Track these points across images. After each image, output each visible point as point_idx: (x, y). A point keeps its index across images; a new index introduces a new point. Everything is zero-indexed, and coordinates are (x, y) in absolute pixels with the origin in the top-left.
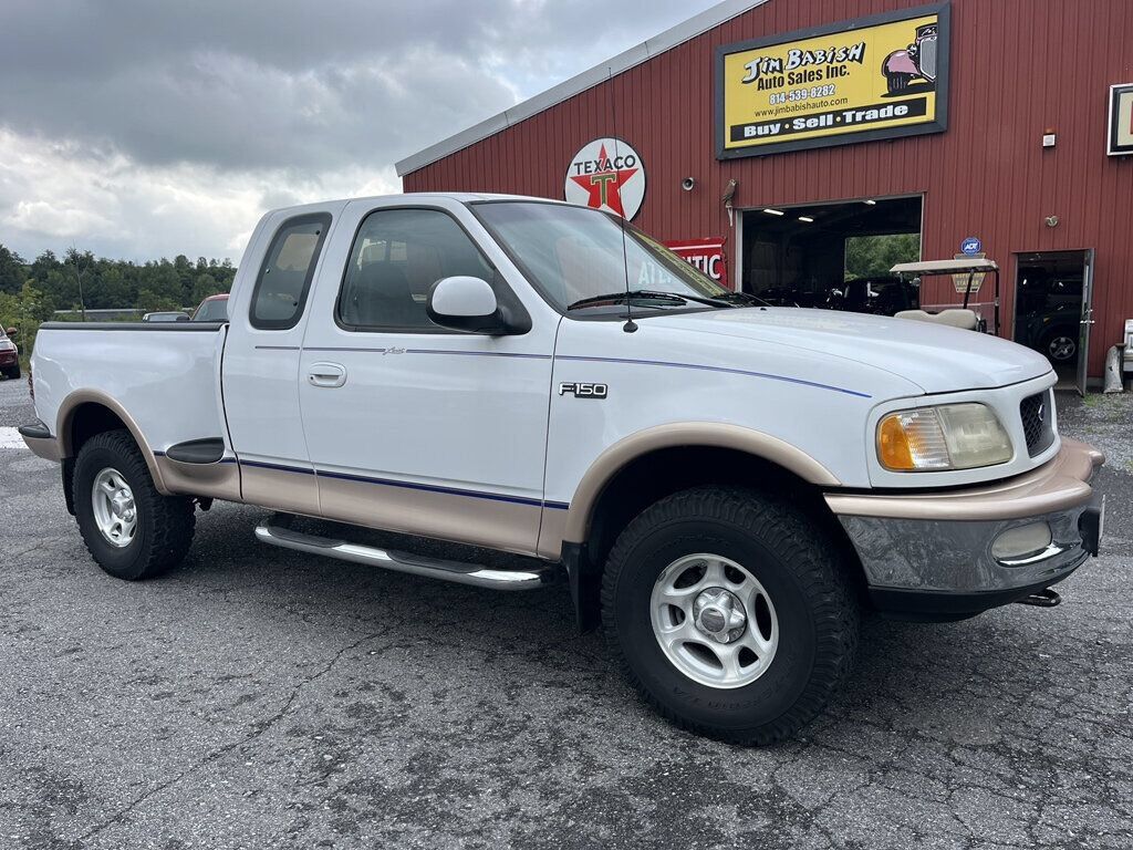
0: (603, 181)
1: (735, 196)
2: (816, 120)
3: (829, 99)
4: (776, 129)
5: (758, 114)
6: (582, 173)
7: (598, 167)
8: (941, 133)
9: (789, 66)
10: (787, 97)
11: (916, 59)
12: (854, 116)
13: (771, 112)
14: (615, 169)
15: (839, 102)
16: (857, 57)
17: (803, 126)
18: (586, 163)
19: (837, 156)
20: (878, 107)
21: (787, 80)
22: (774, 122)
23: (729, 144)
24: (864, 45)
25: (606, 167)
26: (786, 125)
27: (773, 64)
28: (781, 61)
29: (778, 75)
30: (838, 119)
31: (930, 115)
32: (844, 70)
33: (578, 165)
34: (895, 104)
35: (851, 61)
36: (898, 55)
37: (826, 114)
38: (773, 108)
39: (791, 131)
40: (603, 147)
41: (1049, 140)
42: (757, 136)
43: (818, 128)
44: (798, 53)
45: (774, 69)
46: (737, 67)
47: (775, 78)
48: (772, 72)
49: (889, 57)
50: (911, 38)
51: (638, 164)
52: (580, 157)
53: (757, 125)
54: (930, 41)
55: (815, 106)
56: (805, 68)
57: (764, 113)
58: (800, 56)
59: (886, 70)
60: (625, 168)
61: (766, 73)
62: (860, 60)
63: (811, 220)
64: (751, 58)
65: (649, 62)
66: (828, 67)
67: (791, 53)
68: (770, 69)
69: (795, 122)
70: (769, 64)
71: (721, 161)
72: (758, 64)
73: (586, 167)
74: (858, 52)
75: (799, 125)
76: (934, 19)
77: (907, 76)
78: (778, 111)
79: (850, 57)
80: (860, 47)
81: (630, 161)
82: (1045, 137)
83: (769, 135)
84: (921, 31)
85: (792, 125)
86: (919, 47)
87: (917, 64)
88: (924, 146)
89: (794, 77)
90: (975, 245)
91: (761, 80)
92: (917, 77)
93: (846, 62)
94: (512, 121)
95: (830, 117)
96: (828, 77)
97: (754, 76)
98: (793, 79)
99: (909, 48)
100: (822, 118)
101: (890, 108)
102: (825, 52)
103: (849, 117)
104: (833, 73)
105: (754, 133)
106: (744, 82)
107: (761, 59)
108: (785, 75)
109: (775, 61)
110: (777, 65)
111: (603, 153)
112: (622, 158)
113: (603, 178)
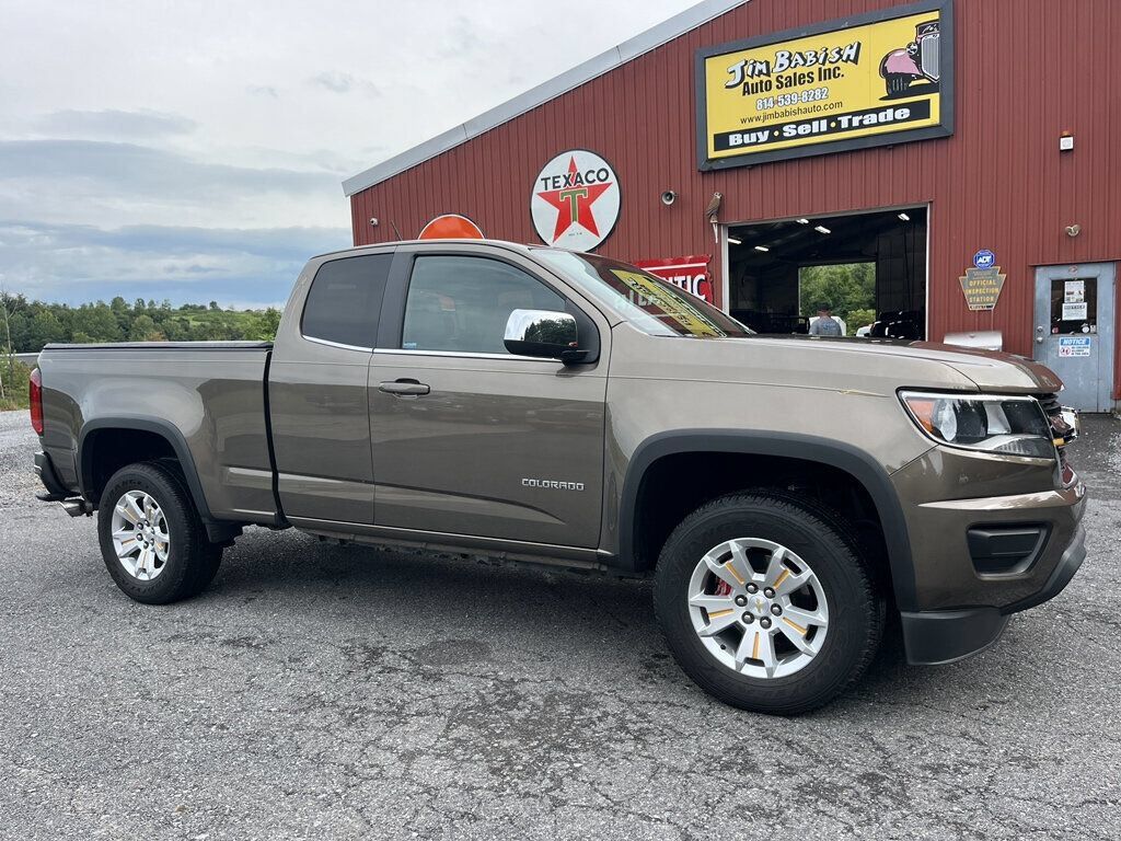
0: (574, 198)
1: (720, 211)
2: (808, 126)
3: (822, 104)
4: (764, 136)
5: (743, 121)
6: (550, 188)
7: (567, 182)
8: (947, 138)
9: (777, 69)
10: (776, 102)
11: (917, 58)
12: (850, 121)
13: (758, 119)
14: (586, 184)
15: (832, 106)
16: (852, 58)
17: (794, 133)
18: (554, 178)
19: (832, 164)
20: (877, 111)
21: (775, 83)
22: (762, 129)
23: (712, 154)
24: (859, 44)
25: (576, 182)
26: (776, 132)
27: (758, 67)
28: (768, 63)
29: (764, 78)
30: (833, 125)
31: (935, 117)
32: (837, 72)
33: (546, 179)
34: (895, 108)
35: (846, 61)
36: (897, 54)
37: (819, 119)
38: (761, 114)
39: (781, 138)
40: (572, 162)
41: (1067, 143)
42: (743, 145)
43: (811, 134)
44: (787, 55)
45: (761, 72)
46: (720, 71)
47: (761, 82)
48: (759, 76)
49: (887, 57)
50: (912, 36)
51: (612, 178)
52: (548, 171)
53: (743, 132)
54: (933, 38)
55: (807, 110)
56: (794, 70)
57: (751, 120)
58: (789, 58)
59: (884, 71)
60: (597, 182)
61: (752, 77)
62: (855, 61)
63: (766, 250)
64: (735, 61)
65: (622, 67)
66: (820, 69)
67: (779, 54)
68: (756, 72)
69: (785, 128)
70: (754, 67)
71: (703, 173)
72: (742, 68)
73: (554, 182)
74: (852, 53)
75: (789, 131)
76: (935, 16)
77: (908, 77)
78: (765, 118)
79: (844, 58)
80: (855, 48)
81: (603, 175)
82: (1062, 140)
83: (756, 143)
84: (921, 29)
85: (781, 132)
86: (919, 46)
87: (918, 64)
88: (928, 152)
89: (783, 80)
90: (988, 258)
91: (746, 84)
92: (919, 77)
93: (840, 64)
94: (472, 134)
95: (824, 123)
96: (820, 80)
97: (738, 80)
98: (781, 83)
99: (909, 46)
100: (815, 124)
101: (890, 111)
102: (816, 53)
103: (844, 122)
104: (826, 75)
105: (740, 142)
106: (727, 87)
107: (746, 62)
108: (773, 78)
109: (761, 63)
110: (764, 67)
111: (573, 166)
112: (593, 172)
113: (573, 194)
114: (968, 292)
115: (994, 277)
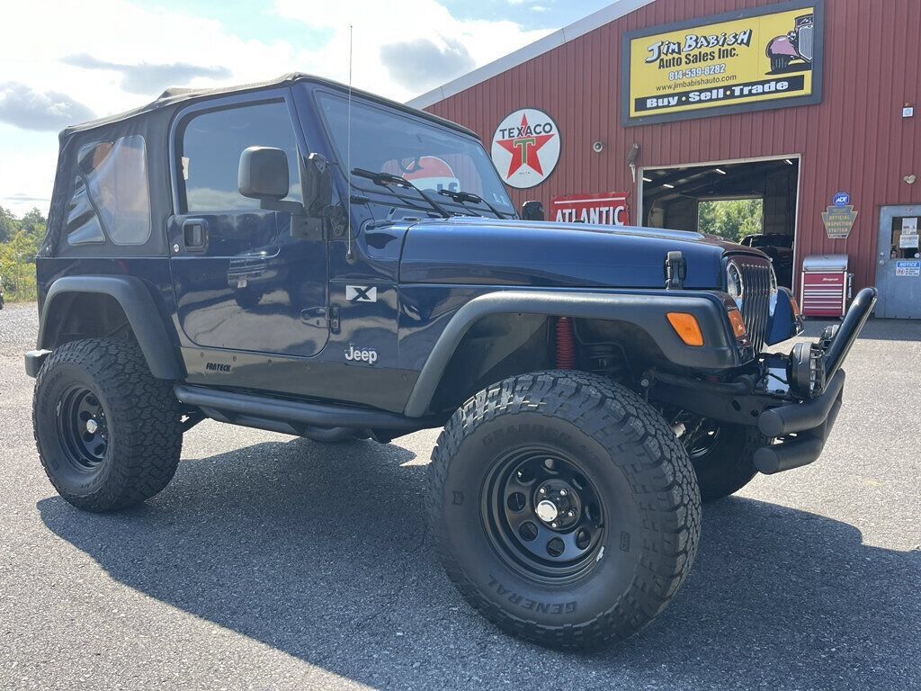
0: (525, 145)
1: (637, 158)
2: (709, 94)
3: (720, 76)
4: (674, 101)
5: (658, 89)
6: (507, 138)
7: (520, 133)
8: (816, 105)
9: (687, 49)
10: (684, 75)
11: (795, 43)
12: (742, 90)
13: (670, 87)
14: (534, 135)
15: (728, 78)
16: (745, 42)
17: (697, 98)
18: (510, 130)
19: (727, 123)
20: (763, 83)
21: (684, 60)
22: (673, 95)
23: (633, 114)
24: (751, 31)
25: (527, 133)
26: (683, 98)
27: (672, 46)
28: (679, 44)
29: (676, 56)
30: (728, 93)
31: (807, 89)
32: (733, 52)
33: (503, 131)
34: (778, 81)
35: (740, 44)
36: (780, 40)
37: (717, 88)
38: (672, 83)
39: (687, 102)
40: (524, 118)
41: (908, 112)
42: (658, 107)
43: (711, 100)
44: (694, 38)
45: (673, 51)
46: (642, 49)
47: (674, 58)
48: (672, 54)
49: (772, 41)
50: (792, 26)
51: (555, 130)
52: (505, 124)
53: (658, 97)
54: (808, 28)
55: (708, 81)
56: (700, 50)
57: (664, 88)
58: (696, 41)
59: (769, 53)
60: (543, 134)
61: (666, 54)
62: (748, 44)
63: (672, 187)
64: (653, 42)
65: (566, 45)
66: (720, 49)
67: (688, 37)
68: (670, 51)
69: (691, 95)
70: (668, 47)
71: (626, 128)
72: (659, 47)
73: (510, 133)
74: (746, 37)
75: (694, 97)
76: (810, 11)
77: (788, 58)
78: (676, 86)
79: (739, 41)
80: (748, 34)
81: (547, 128)
82: (904, 109)
83: (668, 106)
84: (799, 21)
85: (688, 97)
86: (797, 34)
87: (796, 48)
88: (801, 115)
89: (691, 58)
90: (844, 199)
91: (662, 60)
92: (796, 58)
93: (735, 46)
94: (447, 94)
95: (721, 91)
96: (720, 58)
97: (655, 57)
98: (689, 60)
99: (789, 34)
100: (715, 92)
101: (773, 84)
102: (717, 37)
103: (737, 91)
104: (724, 54)
105: (655, 105)
106: (647, 62)
107: (663, 43)
108: (683, 56)
109: (674, 44)
110: (676, 47)
111: (524, 121)
112: (540, 125)
113: (524, 142)
114: (827, 224)
115: (849, 214)
